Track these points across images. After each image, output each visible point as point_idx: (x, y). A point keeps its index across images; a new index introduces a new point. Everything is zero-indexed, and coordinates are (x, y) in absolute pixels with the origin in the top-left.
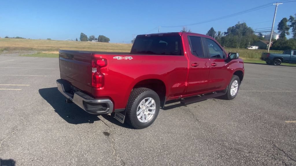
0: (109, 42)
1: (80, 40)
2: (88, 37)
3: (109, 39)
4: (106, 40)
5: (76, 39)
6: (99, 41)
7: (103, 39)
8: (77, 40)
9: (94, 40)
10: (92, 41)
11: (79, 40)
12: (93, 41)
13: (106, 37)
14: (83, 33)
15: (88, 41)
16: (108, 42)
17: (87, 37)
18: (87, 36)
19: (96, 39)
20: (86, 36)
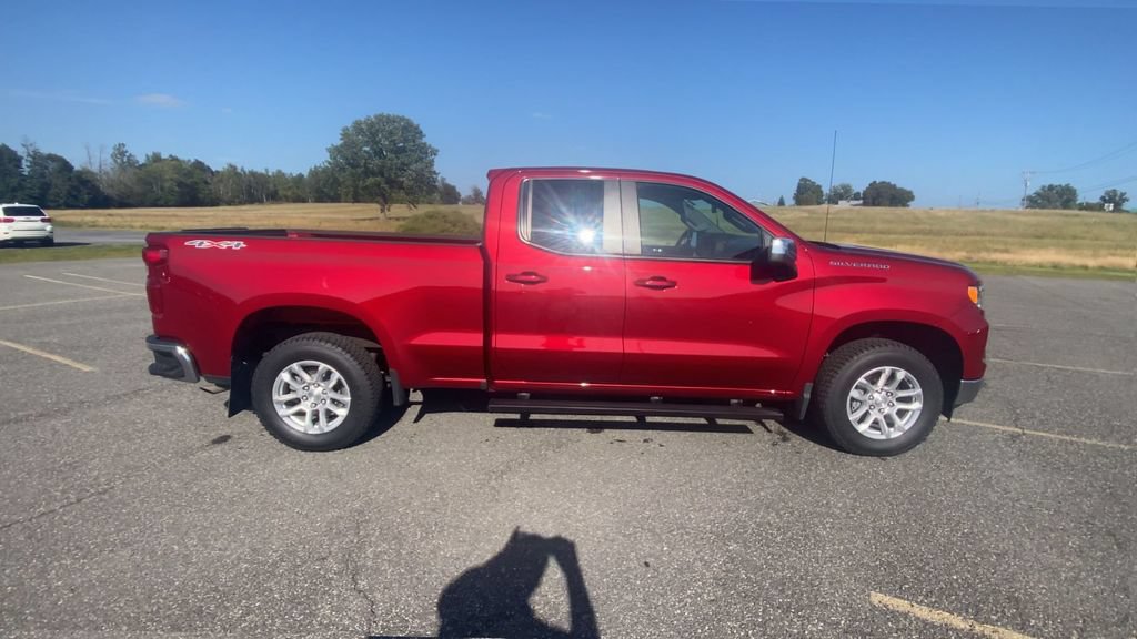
0: (911, 203)
1: (793, 202)
2: (826, 190)
3: (910, 192)
4: (897, 197)
5: (778, 201)
6: (865, 204)
7: (884, 195)
8: (781, 203)
9: (847, 198)
10: (837, 203)
11: (789, 201)
12: (843, 204)
13: (899, 186)
14: (806, 176)
15: (823, 203)
16: (905, 205)
17: (821, 192)
18: (823, 189)
19: (857, 197)
20: (819, 187)
